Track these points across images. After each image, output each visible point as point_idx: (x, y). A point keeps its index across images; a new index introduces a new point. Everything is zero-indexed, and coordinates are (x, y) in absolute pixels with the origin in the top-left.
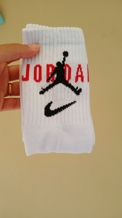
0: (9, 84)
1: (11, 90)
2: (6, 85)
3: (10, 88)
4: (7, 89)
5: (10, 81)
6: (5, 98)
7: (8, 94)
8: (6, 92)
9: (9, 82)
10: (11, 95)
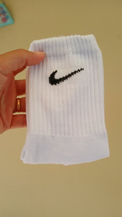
0: (17, 99)
1: (19, 106)
6: (14, 114)
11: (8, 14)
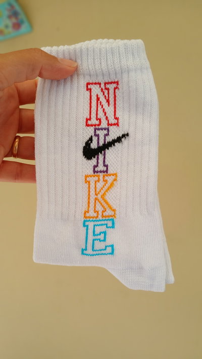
1: (17, 148)
2: (11, 139)
3: (17, 143)
4: (11, 145)
5: (18, 132)
6: (5, 159)
7: (10, 153)
8: (8, 149)
9: (18, 135)
10: (15, 156)
11: (22, 16)
